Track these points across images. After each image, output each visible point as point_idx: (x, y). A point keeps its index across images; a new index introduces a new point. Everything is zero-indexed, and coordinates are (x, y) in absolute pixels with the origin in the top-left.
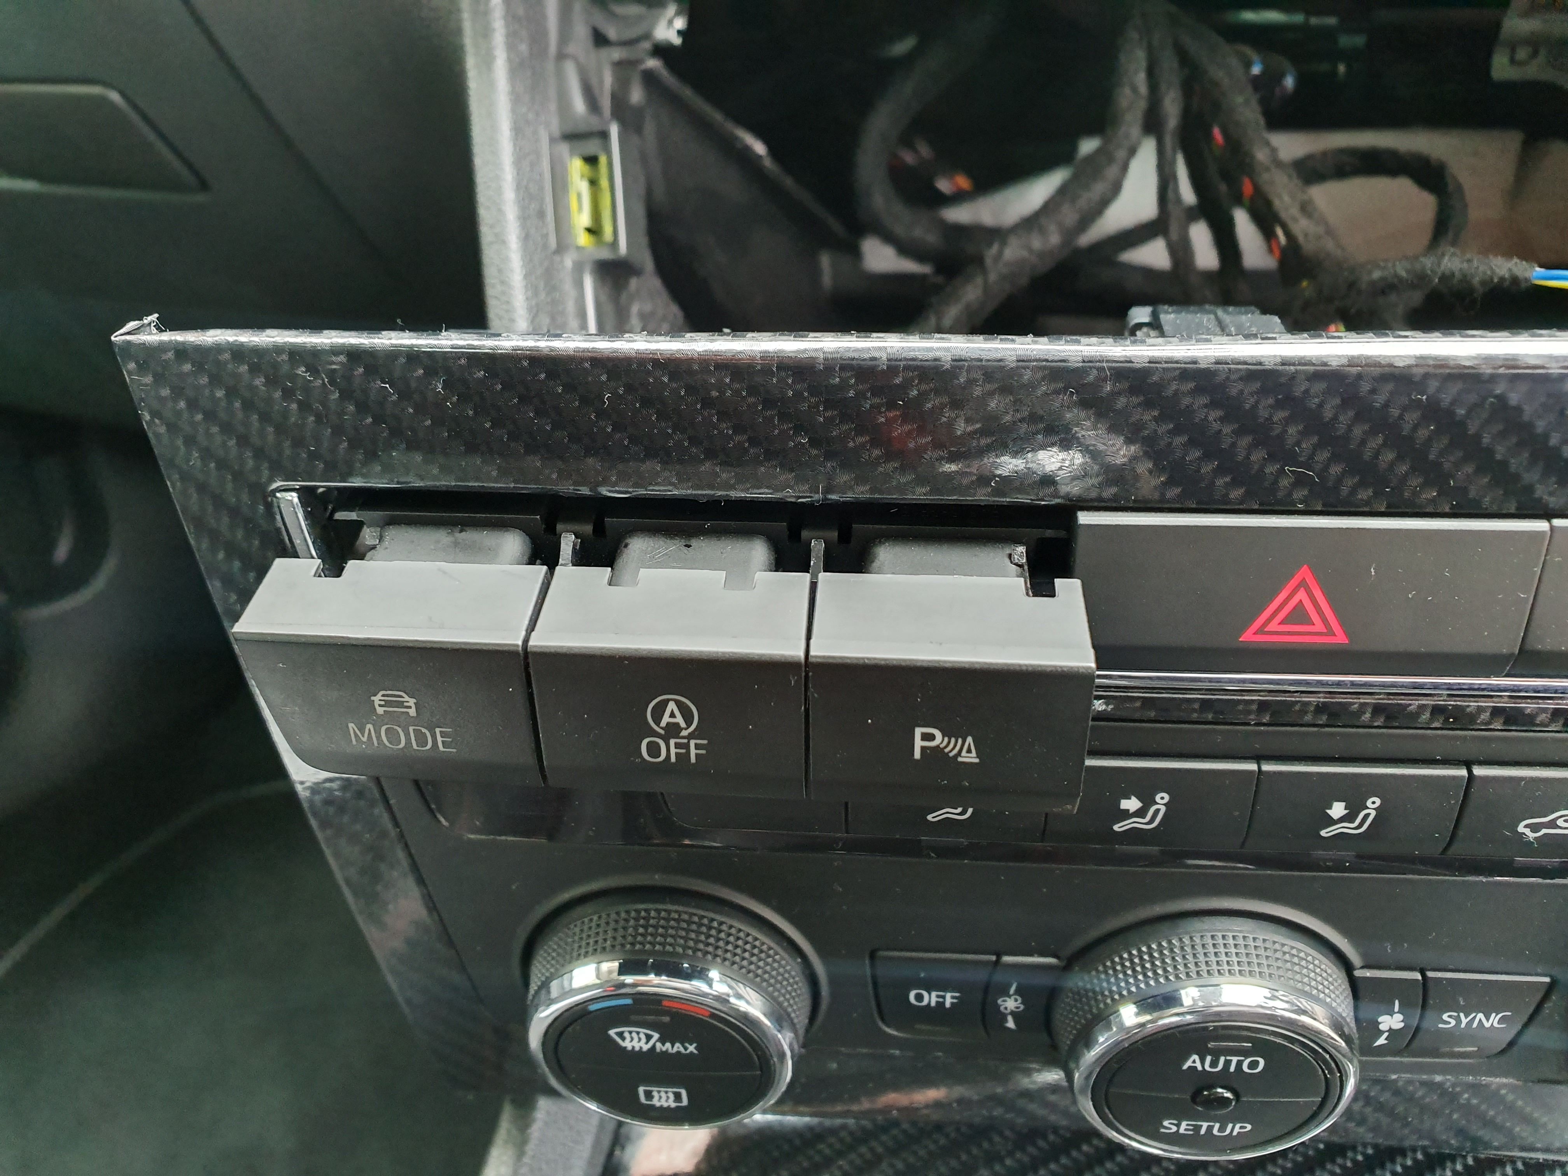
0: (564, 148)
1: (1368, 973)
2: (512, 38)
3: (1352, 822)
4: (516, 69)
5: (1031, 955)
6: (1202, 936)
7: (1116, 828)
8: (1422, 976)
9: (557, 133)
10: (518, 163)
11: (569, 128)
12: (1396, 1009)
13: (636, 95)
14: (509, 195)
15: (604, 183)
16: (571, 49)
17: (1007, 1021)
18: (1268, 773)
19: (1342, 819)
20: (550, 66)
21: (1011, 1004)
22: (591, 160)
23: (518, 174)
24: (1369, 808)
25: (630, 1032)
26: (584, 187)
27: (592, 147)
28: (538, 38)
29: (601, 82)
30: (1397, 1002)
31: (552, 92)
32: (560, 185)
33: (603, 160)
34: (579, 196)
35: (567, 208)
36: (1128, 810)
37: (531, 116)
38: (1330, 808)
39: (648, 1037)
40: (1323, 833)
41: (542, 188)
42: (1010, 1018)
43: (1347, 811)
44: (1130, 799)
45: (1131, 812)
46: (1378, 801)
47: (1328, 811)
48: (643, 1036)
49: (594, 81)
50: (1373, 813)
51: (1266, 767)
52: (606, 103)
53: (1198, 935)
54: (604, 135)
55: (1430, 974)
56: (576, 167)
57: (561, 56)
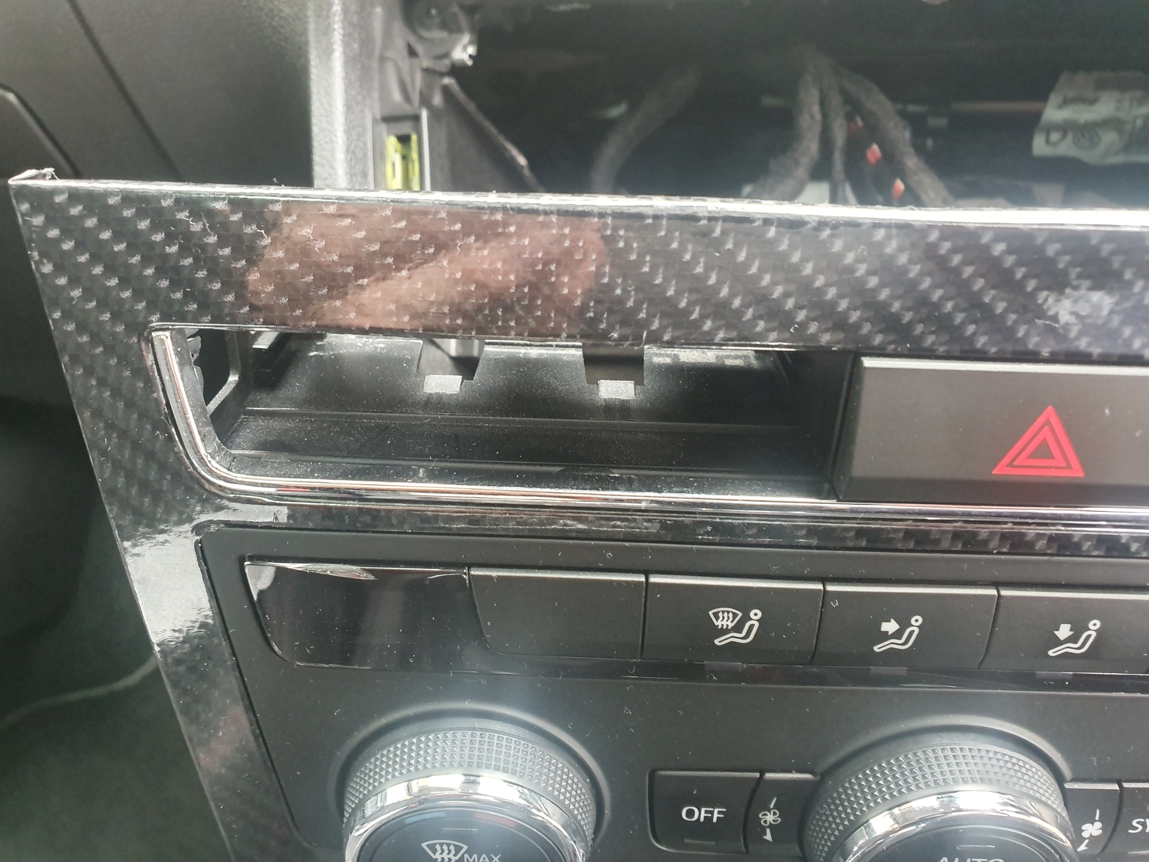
0: (383, 128)
1: (1076, 786)
2: (347, 39)
3: (1076, 642)
4: (349, 61)
5: (790, 772)
6: (942, 749)
7: (876, 649)
8: (1119, 787)
9: (378, 117)
10: (348, 132)
11: (388, 112)
12: (1097, 818)
13: (437, 100)
14: (340, 155)
15: (415, 155)
16: (390, 54)
17: (766, 834)
18: (1006, 597)
19: (1068, 640)
20: (375, 65)
21: (770, 818)
22: (404, 140)
23: (348, 139)
24: (1091, 630)
25: (441, 845)
26: (397, 159)
27: (405, 128)
28: (366, 42)
29: (413, 83)
30: (1098, 811)
31: (376, 84)
32: (379, 155)
33: (414, 138)
34: (393, 165)
35: (384, 174)
36: (888, 632)
37: (359, 99)
38: (1058, 630)
39: (458, 849)
40: (1051, 653)
41: (365, 154)
42: (768, 831)
43: (1072, 633)
44: (890, 621)
45: (890, 633)
46: (1098, 623)
47: (1056, 633)
48: (452, 848)
49: (408, 80)
50: (1094, 634)
51: (1004, 593)
52: (416, 98)
53: (939, 748)
54: (416, 119)
55: (1126, 785)
56: (392, 143)
57: (383, 59)
